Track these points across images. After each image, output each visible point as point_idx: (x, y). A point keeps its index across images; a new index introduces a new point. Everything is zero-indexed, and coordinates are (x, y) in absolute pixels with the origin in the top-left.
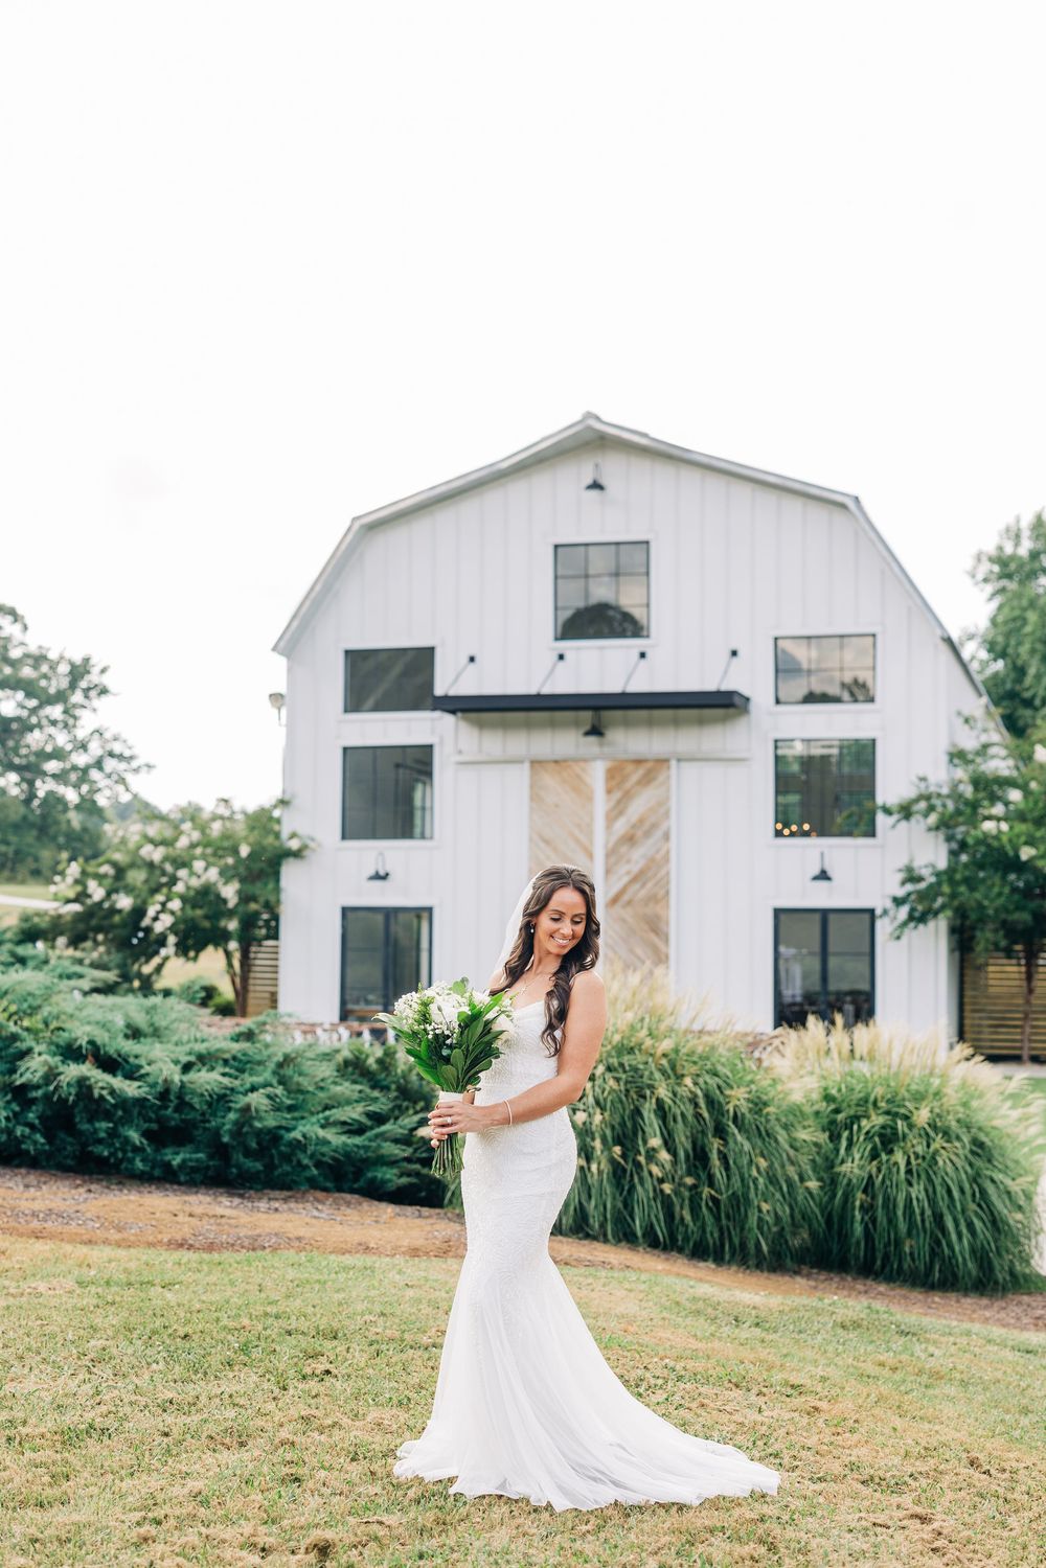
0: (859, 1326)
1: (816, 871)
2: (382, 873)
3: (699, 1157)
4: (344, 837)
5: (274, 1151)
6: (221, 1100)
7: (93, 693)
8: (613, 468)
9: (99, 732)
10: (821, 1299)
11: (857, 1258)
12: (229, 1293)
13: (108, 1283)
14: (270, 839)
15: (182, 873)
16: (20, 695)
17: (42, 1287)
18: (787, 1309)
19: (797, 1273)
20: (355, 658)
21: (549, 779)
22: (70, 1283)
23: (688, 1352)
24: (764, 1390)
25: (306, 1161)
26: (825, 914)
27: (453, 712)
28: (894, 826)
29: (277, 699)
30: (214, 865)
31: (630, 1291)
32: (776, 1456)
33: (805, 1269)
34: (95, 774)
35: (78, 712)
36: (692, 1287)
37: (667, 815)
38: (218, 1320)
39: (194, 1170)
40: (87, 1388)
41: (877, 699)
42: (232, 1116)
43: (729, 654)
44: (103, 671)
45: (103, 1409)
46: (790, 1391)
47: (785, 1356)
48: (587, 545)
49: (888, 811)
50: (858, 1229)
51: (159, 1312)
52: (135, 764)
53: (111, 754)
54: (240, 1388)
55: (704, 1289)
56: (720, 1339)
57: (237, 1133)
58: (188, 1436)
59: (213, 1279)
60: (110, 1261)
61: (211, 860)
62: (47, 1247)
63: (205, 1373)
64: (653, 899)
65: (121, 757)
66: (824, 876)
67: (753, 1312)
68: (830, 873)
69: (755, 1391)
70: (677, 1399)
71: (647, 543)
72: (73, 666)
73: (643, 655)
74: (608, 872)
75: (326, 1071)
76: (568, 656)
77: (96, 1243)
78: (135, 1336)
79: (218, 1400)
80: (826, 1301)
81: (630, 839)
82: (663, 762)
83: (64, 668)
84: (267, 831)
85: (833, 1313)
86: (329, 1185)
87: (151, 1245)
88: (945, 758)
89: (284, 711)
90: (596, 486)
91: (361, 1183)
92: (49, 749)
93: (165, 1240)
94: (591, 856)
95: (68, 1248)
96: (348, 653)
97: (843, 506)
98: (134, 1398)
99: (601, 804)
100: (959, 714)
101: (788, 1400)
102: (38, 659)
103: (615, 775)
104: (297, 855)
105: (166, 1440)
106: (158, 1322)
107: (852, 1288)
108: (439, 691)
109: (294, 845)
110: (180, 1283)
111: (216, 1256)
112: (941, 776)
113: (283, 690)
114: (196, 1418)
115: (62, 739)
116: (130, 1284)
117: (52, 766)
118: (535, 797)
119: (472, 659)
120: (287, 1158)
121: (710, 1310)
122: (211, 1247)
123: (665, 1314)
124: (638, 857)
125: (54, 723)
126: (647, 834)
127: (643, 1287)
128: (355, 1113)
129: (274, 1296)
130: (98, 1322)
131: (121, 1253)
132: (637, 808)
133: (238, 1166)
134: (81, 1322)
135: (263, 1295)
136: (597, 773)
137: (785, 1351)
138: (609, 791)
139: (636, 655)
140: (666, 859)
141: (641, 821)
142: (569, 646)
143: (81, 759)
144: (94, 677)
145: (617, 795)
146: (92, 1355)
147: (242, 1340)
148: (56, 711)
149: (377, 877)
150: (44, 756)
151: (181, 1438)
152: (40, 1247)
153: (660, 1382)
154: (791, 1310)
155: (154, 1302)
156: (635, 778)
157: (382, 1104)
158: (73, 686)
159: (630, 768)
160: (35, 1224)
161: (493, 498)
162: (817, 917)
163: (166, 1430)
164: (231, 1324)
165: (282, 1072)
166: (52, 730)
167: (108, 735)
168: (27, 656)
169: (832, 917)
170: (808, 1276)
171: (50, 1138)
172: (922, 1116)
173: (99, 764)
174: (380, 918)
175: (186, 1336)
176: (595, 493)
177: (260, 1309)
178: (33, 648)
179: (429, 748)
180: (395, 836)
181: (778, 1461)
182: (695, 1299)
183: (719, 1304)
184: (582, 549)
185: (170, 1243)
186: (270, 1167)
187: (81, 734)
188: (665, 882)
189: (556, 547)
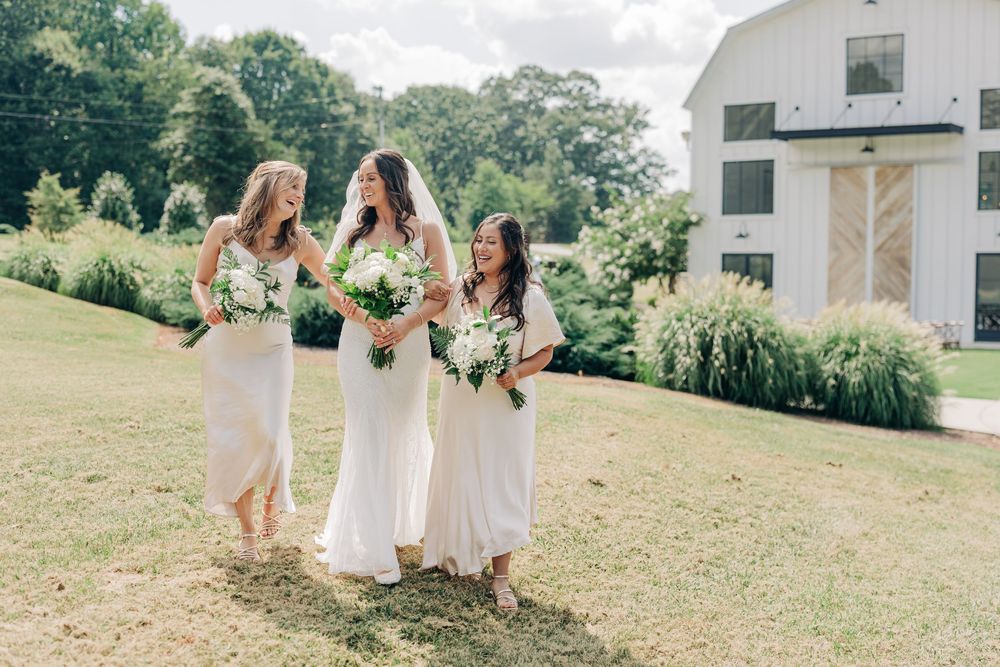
2: (744, 233)
4: (724, 213)
7: (639, 127)
9: (644, 151)
14: (682, 215)
15: (634, 234)
16: (595, 130)
20: (730, 110)
21: (841, 178)
27: (786, 139)
29: (685, 135)
30: (651, 230)
34: (641, 177)
35: (630, 139)
37: (911, 199)
43: (951, 100)
44: (646, 112)
48: (866, 38)
52: (665, 170)
53: (651, 165)
61: (651, 227)
64: (902, 248)
65: (657, 166)
71: (902, 35)
72: (627, 109)
73: (899, 103)
74: (876, 232)
76: (855, 105)
81: (888, 213)
82: (909, 165)
83: (621, 112)
84: (681, 210)
89: (690, 142)
90: (871, 2)
92: (612, 162)
94: (865, 222)
96: (726, 107)
99: (872, 191)
102: (606, 106)
103: (880, 176)
104: (697, 224)
108: (777, 128)
109: (694, 218)
115: (620, 156)
117: (614, 172)
118: (834, 187)
119: (797, 109)
124: (894, 223)
125: (615, 146)
126: (900, 209)
132: (894, 194)
136: (870, 173)
138: (877, 184)
139: (895, 103)
140: (910, 224)
141: (896, 202)
142: (854, 99)
143: (632, 168)
144: (639, 116)
145: (882, 187)
148: (617, 139)
149: (741, 236)
150: (609, 166)
156: (892, 176)
158: (628, 123)
159: (889, 170)
166: (614, 150)
167: (649, 153)
168: (599, 105)
173: (643, 172)
174: (743, 259)
176: (870, 6)
178: (602, 100)
179: (772, 162)
180: (756, 211)
184: (863, 41)
187: (632, 152)
188: (909, 237)
189: (848, 40)
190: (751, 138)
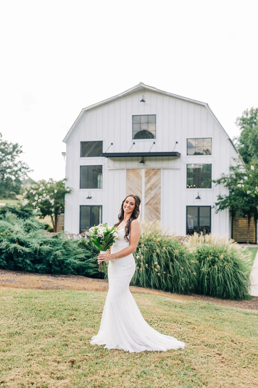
0: (205, 308)
1: (197, 197)
2: (90, 197)
3: (167, 267)
4: (80, 188)
5: (63, 265)
6: (49, 253)
7: (19, 152)
8: (147, 96)
9: (20, 162)
10: (196, 301)
11: (205, 291)
12: (51, 300)
13: (21, 297)
14: (62, 189)
15: (41, 197)
17: (5, 298)
18: (188, 304)
19: (191, 295)
20: (83, 144)
21: (131, 174)
22: (12, 297)
23: (163, 314)
24: (182, 323)
25: (70, 268)
26: (199, 207)
27: (107, 157)
28: (216, 186)
29: (64, 154)
30: (48, 195)
31: (150, 299)
32: (184, 339)
33: (193, 294)
34: (19, 172)
35: (15, 157)
36: (164, 298)
37: (160, 182)
38: (48, 306)
39: (43, 270)
40: (16, 323)
41: (212, 154)
42: (52, 257)
43: (175, 143)
44: (21, 147)
45: (20, 328)
46: (188, 324)
47: (187, 315)
48: (140, 115)
49: (214, 182)
50: (206, 284)
51: (33, 304)
52: (29, 170)
53: (23, 167)
54: (53, 323)
55: (168, 299)
56: (171, 311)
57: (54, 260)
58: (40, 334)
59: (47, 296)
60: (22, 292)
61: (48, 193)
62: (6, 289)
63: (45, 319)
64: (157, 203)
65: (25, 168)
66: (199, 198)
67: (180, 304)
68: (200, 197)
69: (179, 324)
70: (160, 326)
71: (155, 115)
72: (13, 145)
73: (154, 143)
74: (145, 197)
75: (75, 245)
76: (136, 143)
77: (18, 288)
78: (28, 310)
79: (48, 326)
80: (197, 302)
81: (151, 189)
82: (159, 169)
83: (11, 146)
84: (61, 186)
85: (199, 305)
86: (76, 273)
87: (32, 288)
88: (229, 169)
89: (65, 157)
90: (143, 101)
91: (84, 273)
92: (8, 166)
93: (36, 287)
94: (141, 193)
95: (11, 289)
96: (81, 142)
97: (204, 106)
98: (27, 325)
99: (144, 180)
100: (232, 158)
101: (187, 326)
102: (5, 144)
103: (147, 173)
104: (69, 192)
105: (35, 335)
106: (33, 307)
107: (204, 299)
108: (104, 152)
109: (68, 190)
110: (39, 297)
111: (48, 291)
112: (228, 173)
113: (65, 151)
114: (42, 330)
115: (11, 164)
116: (26, 298)
117: (8, 170)
118: (128, 178)
119: (112, 144)
120: (66, 267)
121: (169, 304)
122: (47, 289)
123: (158, 305)
124: (153, 193)
125: (9, 160)
126: (155, 187)
127: (153, 298)
128: (82, 256)
129: (62, 301)
130: (19, 307)
131: (25, 290)
132: (153, 181)
133: (54, 269)
134: (14, 307)
135: (59, 300)
136: (143, 172)
137: (187, 314)
138: (146, 177)
139: (153, 143)
140: (160, 193)
141: (154, 184)
142: (136, 141)
143: (16, 169)
144: (18, 148)
145: (148, 178)
146: (17, 315)
147: (54, 311)
148: (9, 157)
149: (89, 198)
150: (6, 168)
151: (38, 335)
152: (5, 289)
153: (156, 321)
154: (189, 304)
155: (32, 302)
156: (152, 173)
157: (89, 254)
158: (14, 151)
159: (151, 171)
160: (3, 283)
161: (117, 104)
162: (197, 208)
163: (35, 333)
164: (51, 307)
165: (64, 246)
167: (22, 163)
168: (2, 143)
169: (200, 208)
170: (193, 296)
171: (7, 262)
172: (222, 257)
173: (20, 170)
174: (89, 208)
175: (40, 310)
176: (142, 102)
177: (58, 304)
178: (3, 141)
179: (101, 166)
180: (93, 188)
181: (184, 340)
182: (165, 301)
183: (171, 302)
184: (139, 116)
185: (37, 288)
186: (62, 269)
187: (16, 162)
188: (159, 199)
189: (133, 116)
190: (89, 156)
